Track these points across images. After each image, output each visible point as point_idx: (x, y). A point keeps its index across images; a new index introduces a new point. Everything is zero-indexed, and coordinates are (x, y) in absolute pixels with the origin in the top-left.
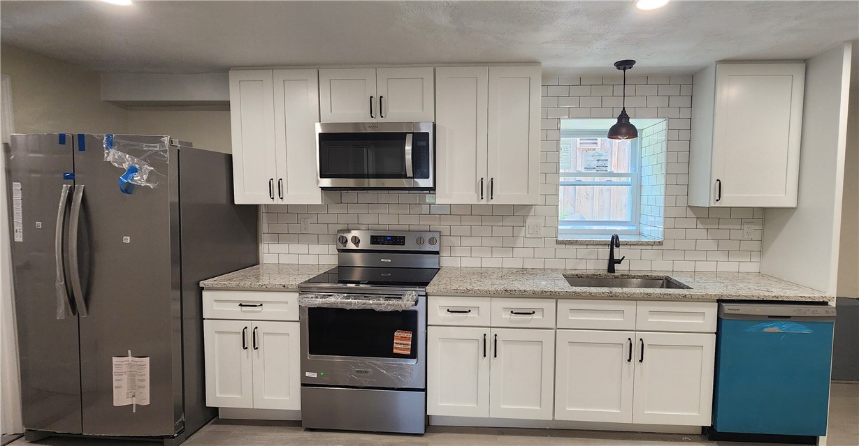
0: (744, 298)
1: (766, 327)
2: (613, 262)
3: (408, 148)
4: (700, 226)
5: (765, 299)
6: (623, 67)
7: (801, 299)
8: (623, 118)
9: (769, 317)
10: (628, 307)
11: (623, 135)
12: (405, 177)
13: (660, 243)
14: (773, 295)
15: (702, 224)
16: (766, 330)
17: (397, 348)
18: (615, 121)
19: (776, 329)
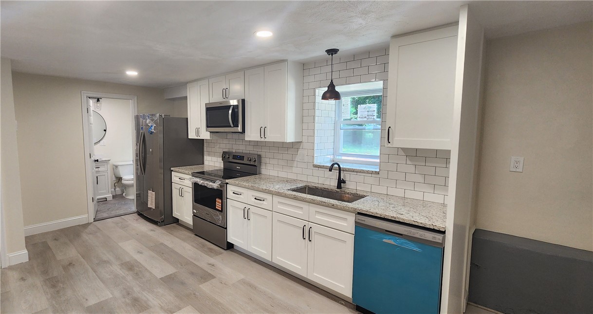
0: (371, 214)
1: (385, 238)
2: (341, 182)
3: (230, 112)
4: (408, 162)
5: (386, 217)
6: (330, 53)
7: (414, 223)
8: (332, 87)
9: (386, 231)
10: (305, 206)
11: (331, 98)
12: (230, 127)
13: (378, 173)
14: (392, 216)
15: (410, 160)
16: (384, 240)
17: (217, 207)
18: (326, 89)
19: (392, 242)
